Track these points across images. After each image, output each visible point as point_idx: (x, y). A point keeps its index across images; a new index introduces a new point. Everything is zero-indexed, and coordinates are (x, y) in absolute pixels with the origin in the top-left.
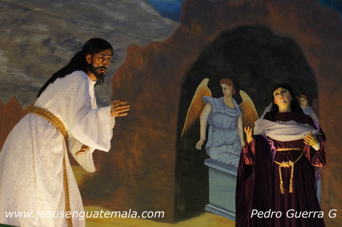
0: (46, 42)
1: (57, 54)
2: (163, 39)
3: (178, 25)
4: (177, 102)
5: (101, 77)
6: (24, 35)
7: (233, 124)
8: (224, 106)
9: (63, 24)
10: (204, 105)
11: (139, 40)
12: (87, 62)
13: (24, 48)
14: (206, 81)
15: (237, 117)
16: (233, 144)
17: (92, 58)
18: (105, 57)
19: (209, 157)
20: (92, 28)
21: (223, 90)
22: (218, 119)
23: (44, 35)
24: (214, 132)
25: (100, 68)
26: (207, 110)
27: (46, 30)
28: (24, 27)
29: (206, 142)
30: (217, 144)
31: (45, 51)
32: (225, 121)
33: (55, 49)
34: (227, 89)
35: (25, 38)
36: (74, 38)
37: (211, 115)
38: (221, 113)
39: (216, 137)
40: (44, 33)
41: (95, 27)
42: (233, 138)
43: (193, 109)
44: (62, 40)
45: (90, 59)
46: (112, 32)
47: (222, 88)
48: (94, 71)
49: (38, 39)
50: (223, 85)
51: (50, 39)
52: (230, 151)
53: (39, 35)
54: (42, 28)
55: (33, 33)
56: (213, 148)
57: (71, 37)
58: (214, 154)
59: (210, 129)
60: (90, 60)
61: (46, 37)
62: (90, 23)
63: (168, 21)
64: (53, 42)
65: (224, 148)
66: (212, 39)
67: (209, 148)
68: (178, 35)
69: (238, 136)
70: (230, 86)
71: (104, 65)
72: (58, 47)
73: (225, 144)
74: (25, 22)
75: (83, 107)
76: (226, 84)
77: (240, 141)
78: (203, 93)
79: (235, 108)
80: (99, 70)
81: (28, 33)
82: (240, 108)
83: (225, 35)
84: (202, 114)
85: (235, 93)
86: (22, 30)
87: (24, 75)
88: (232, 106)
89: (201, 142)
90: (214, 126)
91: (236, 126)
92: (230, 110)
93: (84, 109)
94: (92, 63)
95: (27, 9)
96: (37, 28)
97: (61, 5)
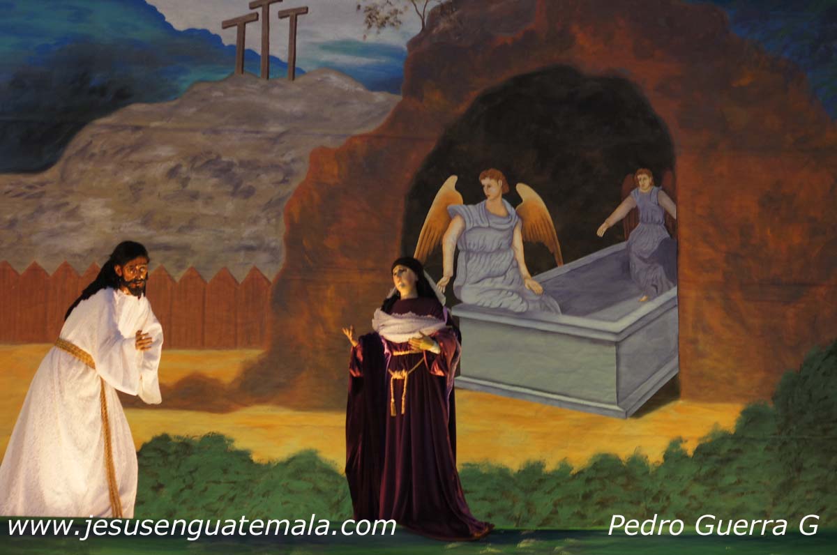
0: (173, 173)
1: (191, 187)
2: (371, 128)
3: (398, 98)
4: (399, 223)
6: (135, 169)
7: (505, 242)
8: (487, 214)
9: (200, 139)
10: (449, 220)
11: (328, 138)
12: (117, 275)
13: (136, 189)
14: (452, 181)
15: (512, 230)
16: (505, 274)
17: (122, 269)
19: (459, 301)
20: (247, 136)
21: (485, 189)
22: (475, 239)
23: (169, 162)
24: (468, 260)
26: (456, 227)
27: (171, 154)
28: (135, 157)
29: (453, 279)
30: (473, 279)
31: (173, 186)
32: (491, 239)
33: (188, 179)
34: (492, 186)
35: (138, 173)
36: (219, 157)
37: (464, 232)
38: (479, 227)
39: (473, 268)
40: (169, 159)
41: (252, 132)
42: (506, 263)
43: (429, 229)
44: (199, 163)
45: (120, 271)
46: (282, 134)
47: (482, 187)
48: (127, 285)
49: (158, 171)
50: (485, 182)
51: (178, 166)
52: (498, 286)
53: (160, 164)
54: (165, 151)
55: (151, 162)
56: (467, 285)
57: (214, 156)
58: (468, 295)
59: (462, 256)
61: (172, 164)
62: (245, 127)
63: (380, 97)
64: (184, 169)
65: (487, 284)
66: (463, 108)
67: (459, 287)
68: (399, 116)
69: (514, 259)
70: (497, 180)
72: (193, 176)
73: (488, 276)
74: (135, 148)
75: (107, 340)
76: (491, 177)
77: (517, 266)
78: (448, 200)
79: (509, 214)
80: (132, 283)
81: (142, 164)
82: (517, 213)
83: (486, 98)
84: (445, 237)
85: (507, 190)
86: (131, 162)
87: (140, 229)
88: (502, 212)
89: (444, 280)
90: (468, 252)
91: (511, 244)
92: (499, 220)
93: (108, 342)
94: (123, 275)
95: (137, 128)
96: (155, 153)
97: (193, 110)
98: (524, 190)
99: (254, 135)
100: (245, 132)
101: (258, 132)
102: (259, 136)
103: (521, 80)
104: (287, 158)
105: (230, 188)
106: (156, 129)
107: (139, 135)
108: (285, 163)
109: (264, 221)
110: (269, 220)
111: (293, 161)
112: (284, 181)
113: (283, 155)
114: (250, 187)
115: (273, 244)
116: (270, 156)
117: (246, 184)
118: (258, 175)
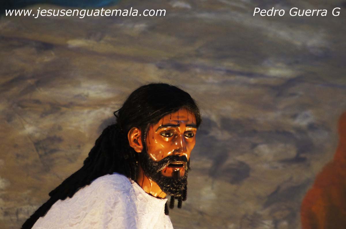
5: (173, 186)
12: (133, 149)
17: (144, 136)
18: (176, 131)
25: (166, 162)
28: (43, 93)
45: (140, 142)
48: (155, 171)
54: (95, 90)
60: (139, 144)
71: (177, 153)
80: (164, 167)
81: (55, 108)
94: (145, 149)
95: (46, 47)
96: (77, 91)
99: (244, 78)
102: (252, 80)
105: (208, 164)
106: (78, 51)
107: (48, 58)
108: (299, 130)
111: (312, 127)
112: (298, 160)
113: (294, 116)
114: (242, 164)
116: (272, 116)
117: (234, 159)
118: (254, 146)
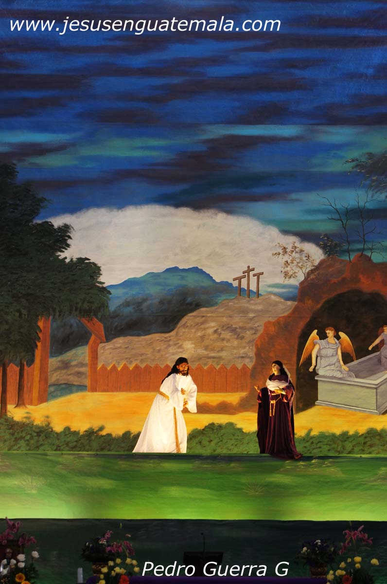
0: (215, 331)
1: (222, 336)
2: (286, 314)
3: (296, 303)
4: (296, 348)
7: (335, 353)
8: (328, 343)
9: (225, 319)
10: (314, 345)
11: (271, 318)
13: (203, 337)
14: (316, 331)
15: (337, 348)
16: (334, 364)
17: (179, 367)
19: (318, 374)
21: (327, 334)
22: (323, 352)
24: (321, 359)
26: (317, 348)
27: (215, 325)
28: (202, 326)
29: (315, 366)
30: (323, 366)
31: (216, 336)
32: (330, 352)
33: (221, 334)
34: (330, 333)
35: (203, 332)
36: (232, 325)
37: (320, 349)
38: (325, 348)
39: (322, 362)
40: (214, 327)
41: (243, 317)
42: (335, 360)
43: (307, 349)
44: (225, 328)
46: (254, 317)
47: (326, 333)
49: (211, 331)
50: (327, 332)
51: (218, 329)
52: (332, 369)
53: (211, 329)
54: (213, 324)
55: (208, 328)
56: (321, 369)
57: (230, 325)
58: (321, 372)
59: (319, 358)
61: (215, 329)
62: (241, 315)
63: (289, 303)
64: (219, 330)
65: (328, 368)
66: (319, 306)
67: (318, 369)
68: (296, 309)
69: (338, 359)
70: (332, 331)
72: (223, 332)
73: (329, 365)
74: (202, 323)
76: (330, 330)
77: (339, 361)
78: (314, 338)
79: (336, 343)
81: (205, 329)
82: (339, 343)
83: (328, 302)
84: (313, 350)
85: (336, 334)
86: (201, 328)
87: (204, 351)
88: (334, 342)
89: (312, 367)
90: (321, 357)
91: (337, 354)
92: (333, 345)
94: (179, 369)
95: (203, 316)
96: (209, 325)
97: (223, 310)
98: (342, 334)
100: (241, 317)
101: (245, 317)
103: (341, 295)
104: (256, 325)
105: (236, 336)
106: (210, 316)
107: (204, 319)
108: (256, 327)
109: (248, 348)
110: (249, 347)
111: (258, 326)
112: (255, 333)
113: (254, 324)
114: (243, 336)
115: (251, 356)
116: (250, 325)
117: (241, 335)
118: (246, 332)
